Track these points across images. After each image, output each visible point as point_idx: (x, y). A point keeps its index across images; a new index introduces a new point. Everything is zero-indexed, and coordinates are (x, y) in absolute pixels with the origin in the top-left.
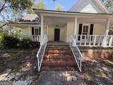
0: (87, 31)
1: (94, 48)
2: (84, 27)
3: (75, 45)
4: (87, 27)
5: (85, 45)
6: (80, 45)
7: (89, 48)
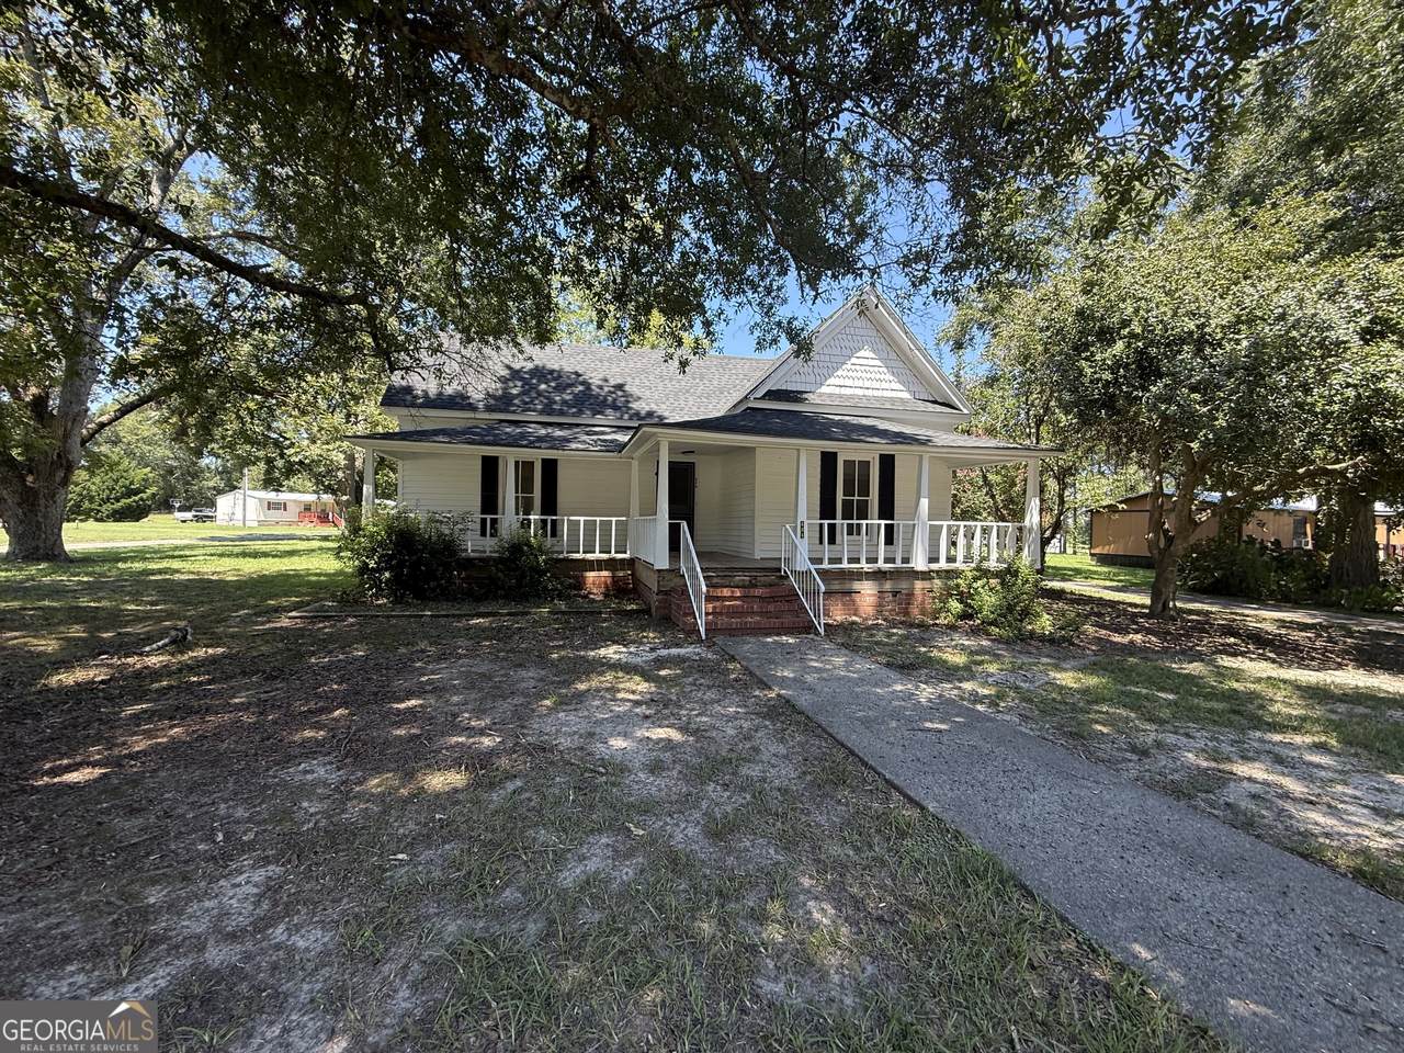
0: (865, 491)
1: (879, 575)
2: (849, 464)
3: (803, 563)
4: (865, 465)
5: (845, 565)
6: (826, 565)
7: (859, 576)
